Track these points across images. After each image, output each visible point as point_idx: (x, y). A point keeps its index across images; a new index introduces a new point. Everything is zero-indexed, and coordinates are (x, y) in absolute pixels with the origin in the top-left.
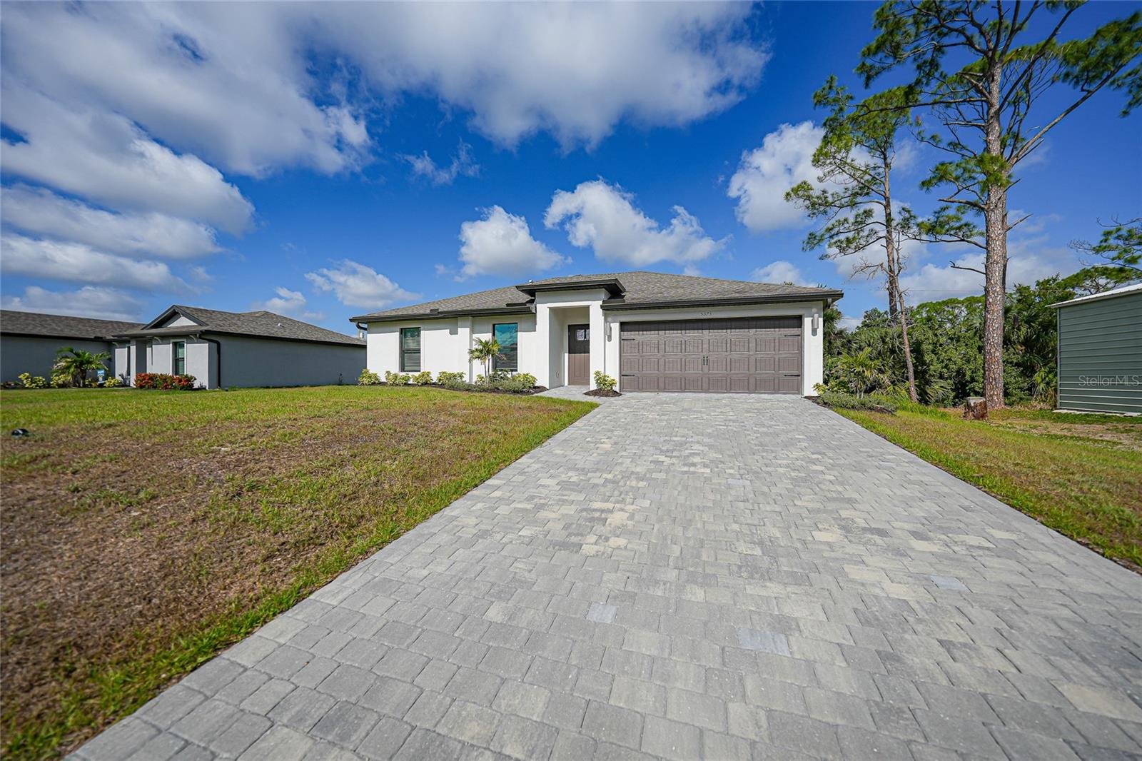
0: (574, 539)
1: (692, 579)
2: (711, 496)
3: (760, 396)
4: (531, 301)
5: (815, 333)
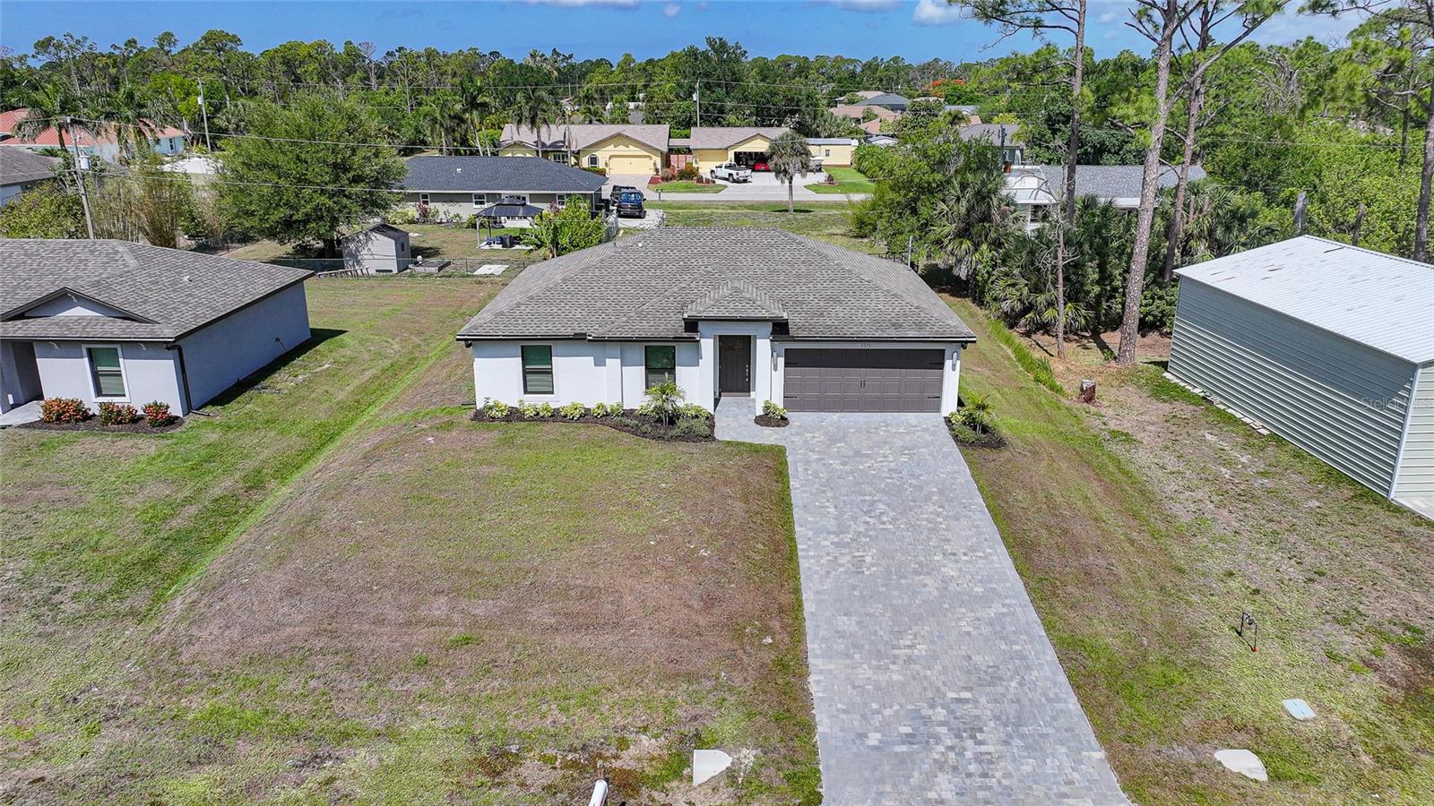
0: (860, 570)
1: (901, 577)
2: (898, 544)
3: (908, 417)
4: (692, 325)
5: (954, 369)
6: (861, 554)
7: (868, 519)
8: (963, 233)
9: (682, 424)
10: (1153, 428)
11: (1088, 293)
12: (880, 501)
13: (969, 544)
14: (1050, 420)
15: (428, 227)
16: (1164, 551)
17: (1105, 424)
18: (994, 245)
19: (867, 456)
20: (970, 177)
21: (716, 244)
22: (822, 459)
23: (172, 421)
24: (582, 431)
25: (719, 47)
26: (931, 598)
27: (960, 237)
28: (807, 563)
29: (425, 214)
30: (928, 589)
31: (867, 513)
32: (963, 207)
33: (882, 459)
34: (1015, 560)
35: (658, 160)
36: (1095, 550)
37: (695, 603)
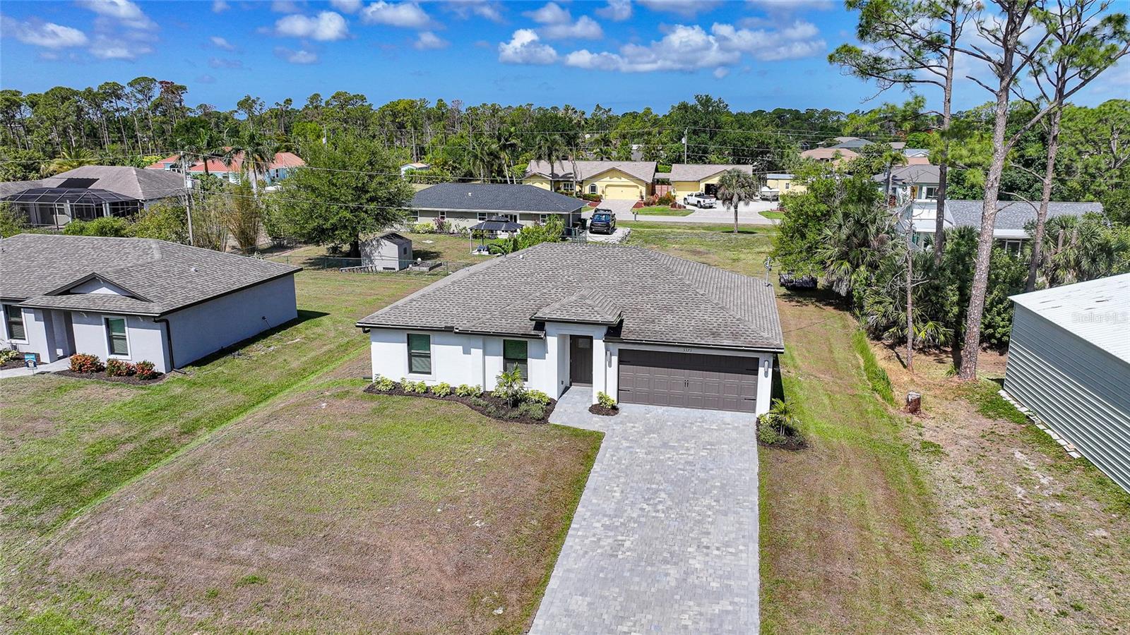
1: (649, 564)
2: (661, 532)
3: (725, 416)
4: (540, 325)
5: (766, 375)
6: (624, 538)
7: (645, 506)
8: (843, 256)
9: (523, 407)
10: (965, 442)
11: (947, 313)
12: (664, 490)
13: (727, 539)
14: (867, 428)
15: (442, 236)
16: (918, 565)
17: (920, 434)
18: (871, 267)
19: (673, 448)
20: (851, 207)
21: (583, 258)
22: (631, 447)
23: (155, 376)
24: (444, 406)
25: (706, 102)
26: (667, 587)
27: (842, 259)
28: (572, 542)
29: (441, 226)
30: (668, 578)
31: (647, 500)
32: (845, 232)
33: (683, 452)
34: (762, 558)
35: (644, 189)
36: (847, 556)
37: (449, 569)
